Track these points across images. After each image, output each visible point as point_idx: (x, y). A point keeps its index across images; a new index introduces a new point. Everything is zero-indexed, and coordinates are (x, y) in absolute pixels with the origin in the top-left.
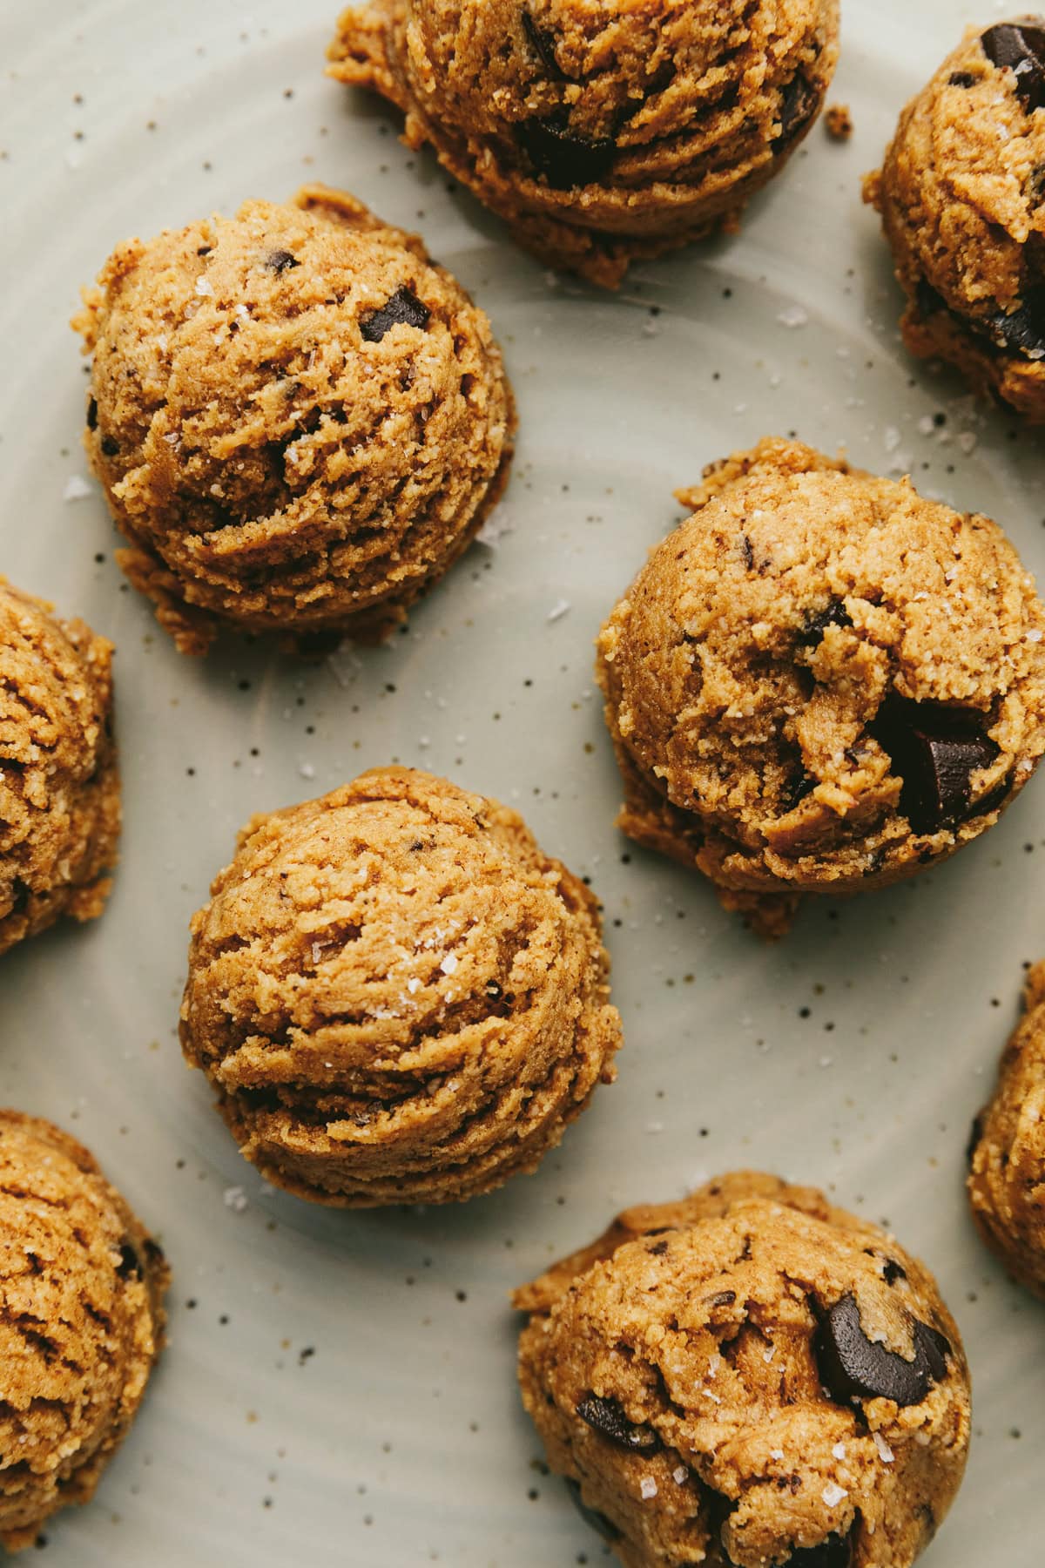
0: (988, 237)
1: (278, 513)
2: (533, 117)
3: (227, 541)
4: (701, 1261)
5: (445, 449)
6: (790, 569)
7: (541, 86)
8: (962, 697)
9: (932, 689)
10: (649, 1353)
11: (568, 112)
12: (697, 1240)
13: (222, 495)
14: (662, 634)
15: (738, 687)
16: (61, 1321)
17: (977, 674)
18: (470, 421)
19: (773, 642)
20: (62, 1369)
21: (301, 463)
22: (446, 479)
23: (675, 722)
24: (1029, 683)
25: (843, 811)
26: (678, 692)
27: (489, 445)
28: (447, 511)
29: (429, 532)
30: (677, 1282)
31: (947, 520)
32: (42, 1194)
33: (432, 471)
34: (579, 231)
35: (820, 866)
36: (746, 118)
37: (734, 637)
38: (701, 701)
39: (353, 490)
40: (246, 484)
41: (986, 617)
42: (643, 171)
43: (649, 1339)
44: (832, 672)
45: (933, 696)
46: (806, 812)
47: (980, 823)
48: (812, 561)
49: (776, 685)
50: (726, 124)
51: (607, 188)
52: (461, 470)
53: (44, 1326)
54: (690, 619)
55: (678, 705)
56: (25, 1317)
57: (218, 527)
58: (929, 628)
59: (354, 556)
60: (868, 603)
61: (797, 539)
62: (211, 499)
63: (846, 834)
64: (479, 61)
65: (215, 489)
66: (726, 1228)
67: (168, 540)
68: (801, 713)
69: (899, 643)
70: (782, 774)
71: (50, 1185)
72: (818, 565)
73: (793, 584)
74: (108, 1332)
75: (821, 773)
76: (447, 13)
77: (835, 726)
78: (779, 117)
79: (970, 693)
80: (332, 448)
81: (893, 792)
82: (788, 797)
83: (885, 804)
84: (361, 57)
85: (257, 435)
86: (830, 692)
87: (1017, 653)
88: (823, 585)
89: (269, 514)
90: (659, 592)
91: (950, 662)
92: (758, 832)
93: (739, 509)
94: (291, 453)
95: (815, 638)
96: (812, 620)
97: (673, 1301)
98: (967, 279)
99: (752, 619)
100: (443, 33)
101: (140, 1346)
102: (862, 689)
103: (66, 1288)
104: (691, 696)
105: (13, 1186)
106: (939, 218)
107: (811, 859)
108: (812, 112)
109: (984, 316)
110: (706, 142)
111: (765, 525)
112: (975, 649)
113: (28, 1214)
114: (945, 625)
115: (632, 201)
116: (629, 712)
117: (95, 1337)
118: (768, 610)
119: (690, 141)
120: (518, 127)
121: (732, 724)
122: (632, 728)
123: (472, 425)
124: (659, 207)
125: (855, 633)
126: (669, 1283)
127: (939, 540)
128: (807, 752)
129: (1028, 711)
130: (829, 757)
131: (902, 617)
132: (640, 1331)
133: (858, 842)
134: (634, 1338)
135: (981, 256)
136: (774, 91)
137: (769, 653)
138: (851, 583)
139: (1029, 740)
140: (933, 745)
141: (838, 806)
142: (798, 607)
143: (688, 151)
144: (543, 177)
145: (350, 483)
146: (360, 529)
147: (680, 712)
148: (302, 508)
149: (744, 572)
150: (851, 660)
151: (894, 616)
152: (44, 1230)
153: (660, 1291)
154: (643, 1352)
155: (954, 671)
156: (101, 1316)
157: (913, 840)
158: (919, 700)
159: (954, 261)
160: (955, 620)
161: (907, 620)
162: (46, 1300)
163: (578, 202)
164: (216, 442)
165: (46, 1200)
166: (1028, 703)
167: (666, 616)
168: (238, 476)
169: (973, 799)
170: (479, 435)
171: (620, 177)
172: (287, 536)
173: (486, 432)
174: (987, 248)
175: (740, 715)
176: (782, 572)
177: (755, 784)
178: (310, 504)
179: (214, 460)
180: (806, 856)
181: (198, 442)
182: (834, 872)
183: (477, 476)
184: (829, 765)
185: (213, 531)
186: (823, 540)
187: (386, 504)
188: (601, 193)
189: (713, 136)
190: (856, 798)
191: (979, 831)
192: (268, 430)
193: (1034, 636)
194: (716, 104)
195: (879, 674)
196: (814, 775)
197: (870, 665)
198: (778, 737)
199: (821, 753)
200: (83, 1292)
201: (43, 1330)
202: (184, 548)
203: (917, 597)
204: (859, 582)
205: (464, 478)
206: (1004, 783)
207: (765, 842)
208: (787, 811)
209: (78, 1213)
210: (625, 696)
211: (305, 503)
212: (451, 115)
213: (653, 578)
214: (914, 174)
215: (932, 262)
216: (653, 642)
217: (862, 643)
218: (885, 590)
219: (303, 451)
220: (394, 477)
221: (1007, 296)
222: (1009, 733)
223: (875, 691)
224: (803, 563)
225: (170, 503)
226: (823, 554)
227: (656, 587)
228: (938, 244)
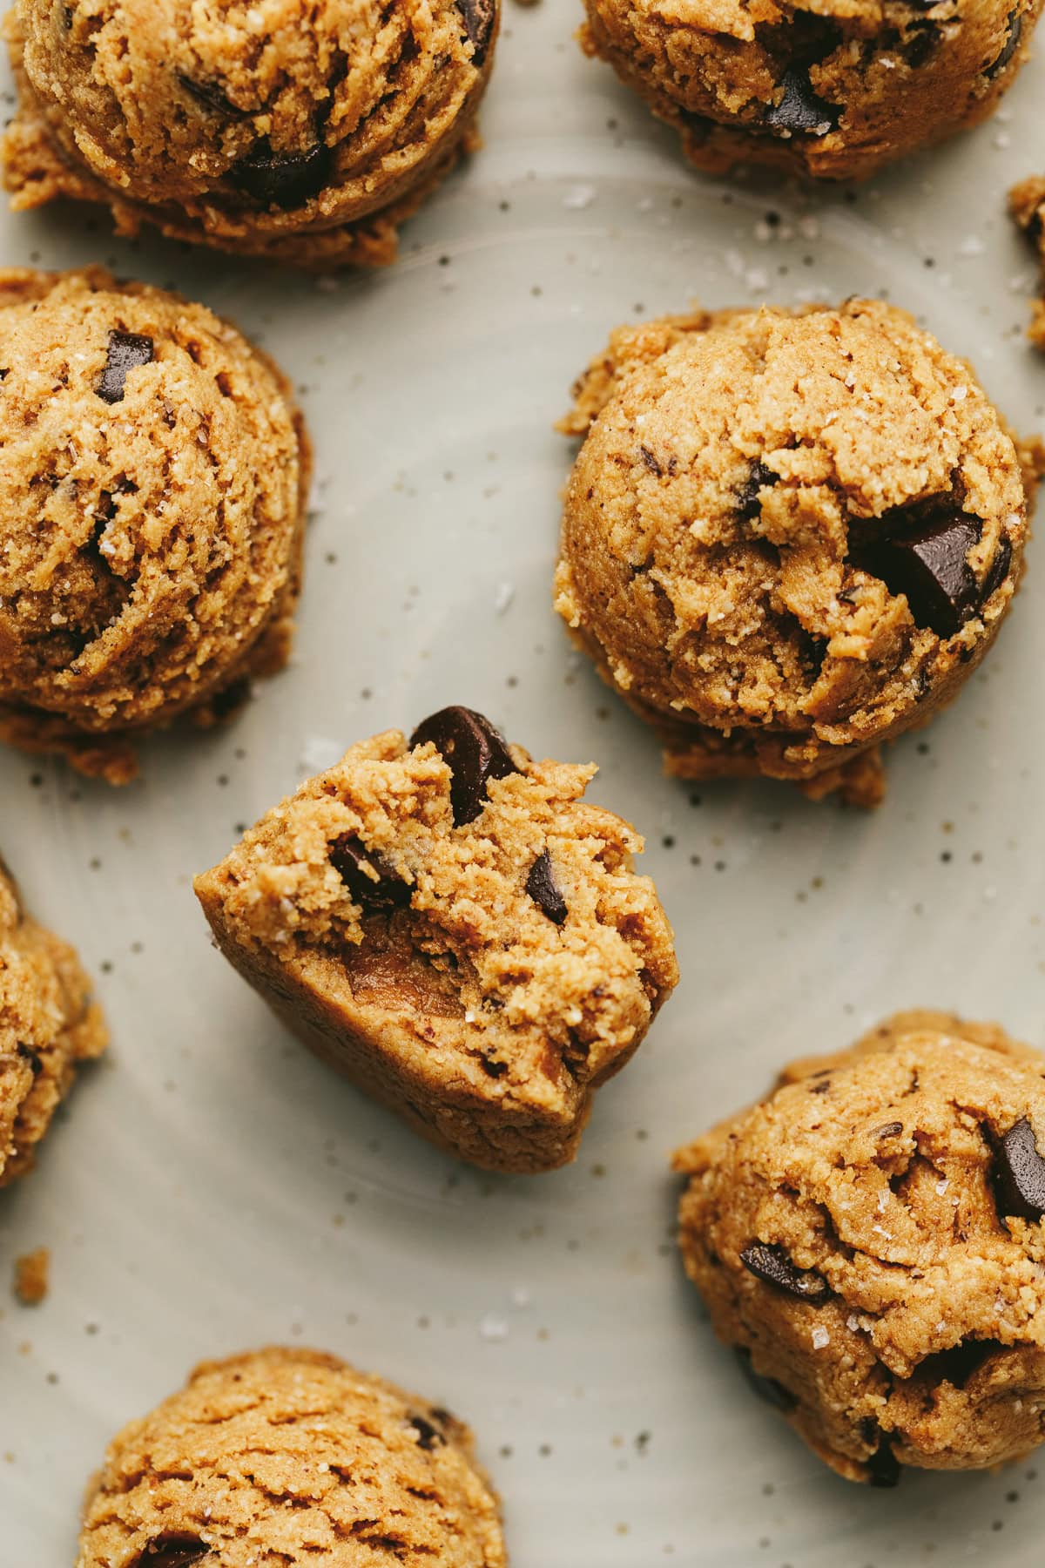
0: (719, 48)
1: (125, 606)
2: (238, 162)
3: (94, 658)
4: (865, 1095)
5: (240, 455)
6: (696, 457)
7: (230, 133)
8: (919, 490)
9: (886, 498)
10: (815, 1192)
11: (268, 142)
12: (861, 1075)
13: (64, 620)
14: (611, 577)
15: (706, 591)
16: (394, 1513)
17: (922, 460)
18: (247, 415)
19: (717, 532)
20: (417, 1556)
21: (120, 550)
22: (256, 482)
23: (668, 653)
24: (978, 441)
25: (863, 656)
26: (655, 623)
27: (277, 426)
28: (275, 509)
29: (270, 539)
30: (841, 1118)
31: (822, 328)
32: (311, 1409)
33: (240, 484)
34: (333, 232)
35: (872, 715)
36: (435, 57)
37: (678, 547)
38: (678, 622)
39: (181, 545)
40: (80, 597)
41: (903, 403)
42: (365, 156)
43: (814, 1178)
44: (787, 531)
45: (890, 505)
46: (832, 673)
47: (999, 597)
48: (713, 438)
49: (741, 569)
50: (419, 74)
51: (339, 186)
52: (265, 464)
53: (378, 1524)
54: (630, 550)
55: (661, 635)
56: (359, 1526)
57: (78, 651)
58: (854, 443)
59: (215, 602)
60: (785, 450)
61: (689, 425)
62: (57, 630)
63: (880, 673)
64: (160, 138)
65: (57, 619)
66: (892, 1062)
67: (39, 690)
68: (779, 582)
69: (834, 471)
70: (792, 648)
71: (312, 1397)
72: (720, 438)
73: (707, 469)
74: (441, 1505)
75: (825, 630)
76: (105, 107)
77: (816, 579)
78: (465, 34)
79: (924, 483)
80: (140, 520)
81: (902, 612)
82: (810, 666)
83: (901, 626)
84: (37, 175)
85: (65, 549)
86: (794, 550)
87: (951, 420)
88: (734, 455)
89: (118, 612)
90: (588, 539)
91: (890, 464)
92: (799, 713)
93: (623, 422)
94: (106, 547)
95: (753, 509)
96: (742, 492)
97: (838, 1138)
98: (721, 95)
99: (687, 522)
100: (113, 128)
101: (478, 1504)
102: (822, 533)
103: (380, 1481)
104: (669, 621)
105: (279, 1415)
106: (665, 51)
107: (861, 713)
108: (493, 10)
109: (756, 118)
110: (410, 99)
111: (653, 426)
112: (908, 439)
113: (308, 1433)
114: (867, 433)
115: (370, 186)
116: (621, 665)
117: (432, 1515)
118: (696, 506)
119: (394, 105)
120: (226, 176)
121: (720, 627)
122: (631, 678)
123: (251, 417)
124: (396, 178)
125: (787, 484)
126: (833, 1120)
127: (823, 352)
128: (804, 618)
129: (989, 468)
130: (826, 611)
131: (824, 445)
132: (804, 1171)
133: (896, 673)
134: (799, 1178)
135: (722, 68)
136: (446, 15)
137: (719, 543)
138: (761, 440)
139: (1005, 496)
140: (917, 548)
141: (856, 653)
142: (722, 488)
143: (396, 116)
144: (274, 207)
145: (174, 540)
146: (208, 576)
147: (666, 641)
148: (145, 589)
149: (656, 481)
150: (797, 511)
151: (816, 449)
152: (330, 1440)
153: (823, 1129)
154: (808, 1192)
155: (898, 471)
156: (427, 1493)
157: (945, 646)
158: (879, 515)
159: (700, 83)
160: (875, 423)
161: (829, 448)
162: (369, 1499)
163: (319, 213)
164: (32, 577)
165: (317, 1413)
166: (985, 461)
167: (607, 558)
168: (70, 595)
169: (980, 578)
170: (263, 424)
171: (347, 171)
172: (147, 622)
173: (267, 414)
174: (723, 59)
175: (721, 616)
176: (691, 463)
177: (773, 669)
178: (150, 581)
179: (39, 594)
180: (855, 713)
181: (16, 587)
182: (888, 714)
183: (282, 461)
184: (829, 618)
185: (76, 657)
186: (714, 412)
187: (217, 539)
188: (338, 194)
189: (413, 91)
190: (869, 637)
191: (1002, 605)
192: (73, 538)
193: (959, 394)
194: (400, 59)
195: (830, 511)
196: (820, 634)
197: (817, 507)
198: (770, 616)
199: (816, 611)
200: (399, 1478)
201: (381, 1530)
202: (59, 688)
203: (828, 421)
204: (767, 436)
205: (272, 470)
206: (1002, 548)
207: (810, 719)
208: (815, 680)
209: (353, 1409)
210: (608, 651)
211: (145, 583)
212: (156, 194)
213: (575, 528)
214: (619, 20)
215: (680, 92)
216: (607, 588)
217: (799, 491)
218: (794, 430)
219: (115, 539)
220: (210, 511)
221: (766, 91)
222: (982, 500)
223: (836, 529)
224: (706, 444)
225: (21, 656)
226: (721, 426)
227: (583, 536)
228: (676, 75)
